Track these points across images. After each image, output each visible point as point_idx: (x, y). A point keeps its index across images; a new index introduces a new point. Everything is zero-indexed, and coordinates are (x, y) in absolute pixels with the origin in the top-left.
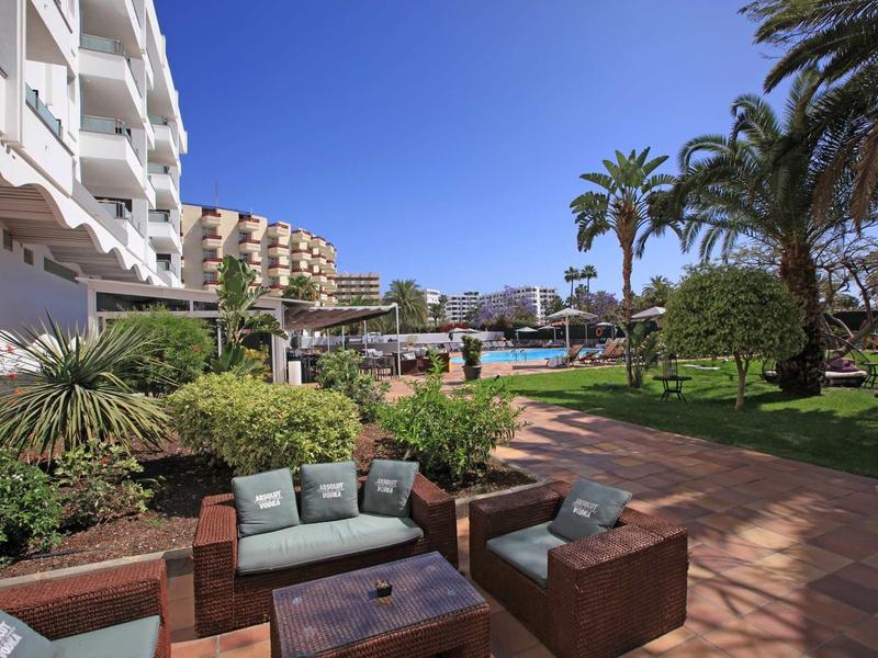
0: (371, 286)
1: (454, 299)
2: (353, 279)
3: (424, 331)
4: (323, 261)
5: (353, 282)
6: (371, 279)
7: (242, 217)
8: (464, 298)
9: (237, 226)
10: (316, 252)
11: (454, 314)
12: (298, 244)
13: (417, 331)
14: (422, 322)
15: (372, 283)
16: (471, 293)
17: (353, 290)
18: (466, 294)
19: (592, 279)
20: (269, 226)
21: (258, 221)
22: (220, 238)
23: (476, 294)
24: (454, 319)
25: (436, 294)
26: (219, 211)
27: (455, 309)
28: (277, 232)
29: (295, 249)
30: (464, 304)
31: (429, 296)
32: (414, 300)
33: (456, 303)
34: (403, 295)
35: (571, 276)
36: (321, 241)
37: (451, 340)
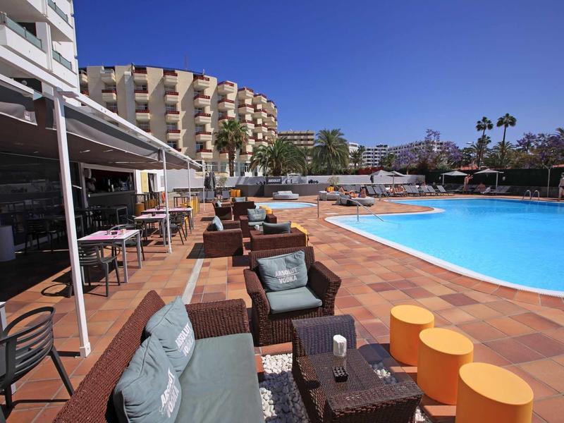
0: (309, 140)
1: (369, 150)
2: (296, 135)
3: (346, 173)
4: (265, 115)
5: (296, 137)
6: (308, 135)
7: (195, 77)
8: (376, 150)
9: (192, 85)
10: (259, 107)
11: (368, 161)
12: (243, 101)
13: (341, 173)
14: (345, 166)
15: (309, 137)
16: (381, 146)
18: (378, 146)
19: (509, 127)
20: (218, 84)
21: (208, 80)
22: (177, 94)
23: (386, 146)
24: (368, 164)
25: (356, 146)
26: (177, 72)
27: (369, 157)
28: (225, 89)
29: (241, 104)
30: (376, 153)
31: (350, 147)
32: (339, 147)
33: (370, 153)
34: (329, 142)
35: (484, 125)
36: (263, 98)
37: (372, 182)
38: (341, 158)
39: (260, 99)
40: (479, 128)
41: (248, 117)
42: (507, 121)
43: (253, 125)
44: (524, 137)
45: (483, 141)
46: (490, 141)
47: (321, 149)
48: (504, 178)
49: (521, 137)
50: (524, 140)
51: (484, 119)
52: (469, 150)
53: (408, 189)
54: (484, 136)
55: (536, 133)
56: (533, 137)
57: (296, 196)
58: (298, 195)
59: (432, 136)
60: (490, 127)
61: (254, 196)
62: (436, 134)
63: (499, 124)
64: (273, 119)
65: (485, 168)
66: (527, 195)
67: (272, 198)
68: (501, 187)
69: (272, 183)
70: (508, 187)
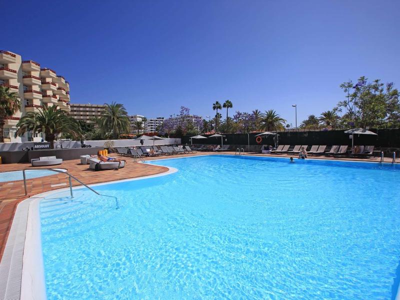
0: (99, 112)
1: (151, 120)
2: (93, 107)
5: (93, 109)
8: (156, 121)
10: (48, 80)
11: (152, 128)
12: (29, 72)
15: (99, 110)
16: (160, 118)
17: (94, 114)
18: (158, 118)
19: (229, 108)
23: (163, 118)
24: (151, 131)
27: (152, 126)
28: (4, 58)
29: (26, 75)
30: (157, 123)
31: (138, 118)
32: (122, 117)
33: (152, 123)
34: (114, 114)
35: (217, 106)
36: (51, 72)
37: (142, 144)
38: (123, 125)
39: (49, 73)
40: (214, 108)
41: (36, 88)
42: (228, 105)
43: (41, 95)
44: (237, 114)
45: (218, 116)
46: (221, 117)
47: (107, 118)
48: (226, 140)
49: (236, 114)
50: (236, 116)
51: (217, 103)
52: (211, 122)
53: (165, 150)
54: (218, 114)
55: (242, 112)
56: (241, 114)
57: (60, 161)
58: (62, 160)
59: (184, 111)
60: (220, 107)
61: (18, 163)
62: (187, 110)
63: (224, 106)
64: (64, 93)
65: (215, 134)
66: (238, 151)
67: (31, 165)
68: (225, 146)
69: (39, 148)
70: (228, 146)
